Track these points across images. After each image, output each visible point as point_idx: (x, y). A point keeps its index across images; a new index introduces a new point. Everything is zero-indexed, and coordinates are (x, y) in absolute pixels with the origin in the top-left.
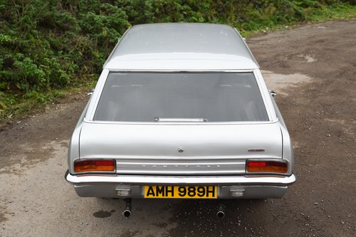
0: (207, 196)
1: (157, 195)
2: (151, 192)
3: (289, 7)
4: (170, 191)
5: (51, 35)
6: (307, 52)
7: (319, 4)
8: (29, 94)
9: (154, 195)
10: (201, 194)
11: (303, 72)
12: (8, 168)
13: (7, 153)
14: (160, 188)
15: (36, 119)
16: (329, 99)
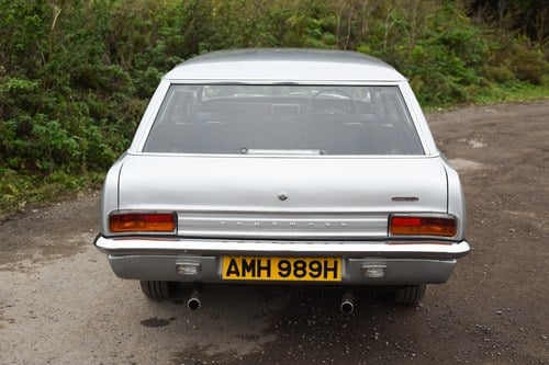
0: (326, 276)
1: (244, 275)
2: (233, 269)
3: (442, 82)
4: (264, 268)
5: (91, 96)
6: (471, 136)
7: (486, 81)
8: (54, 176)
9: (238, 275)
10: (316, 273)
11: (467, 158)
12: (12, 264)
13: (12, 247)
14: (249, 262)
15: (61, 208)
16: (509, 188)
